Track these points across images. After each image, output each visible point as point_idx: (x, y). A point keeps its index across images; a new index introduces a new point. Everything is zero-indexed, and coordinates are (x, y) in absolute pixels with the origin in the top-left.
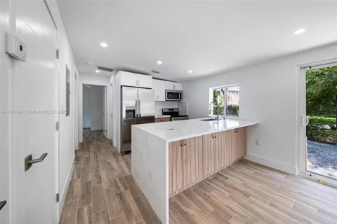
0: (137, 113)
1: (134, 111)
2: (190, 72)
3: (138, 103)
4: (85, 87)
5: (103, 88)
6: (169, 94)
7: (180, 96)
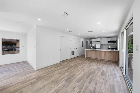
3: (95, 45)
6: (109, 42)
7: (114, 42)
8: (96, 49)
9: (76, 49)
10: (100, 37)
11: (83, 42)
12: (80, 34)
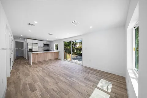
0: (32, 50)
1: (31, 49)
2: (56, 37)
3: (32, 47)
4: (16, 42)
5: (23, 42)
7: (48, 45)
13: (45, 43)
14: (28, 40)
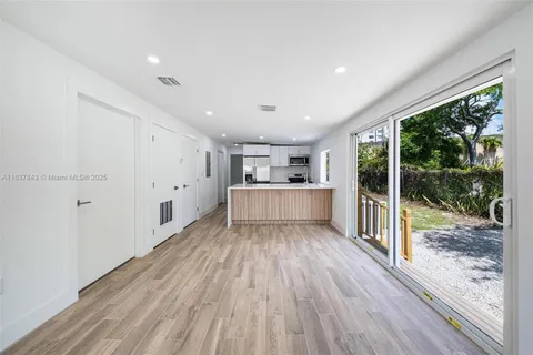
1: (252, 176)
3: (255, 169)
4: (232, 156)
6: (292, 160)
7: (305, 161)
8: (256, 182)
9: (181, 187)
10: (268, 141)
11: (208, 155)
12: (209, 113)
13: (294, 152)
14: (245, 146)
